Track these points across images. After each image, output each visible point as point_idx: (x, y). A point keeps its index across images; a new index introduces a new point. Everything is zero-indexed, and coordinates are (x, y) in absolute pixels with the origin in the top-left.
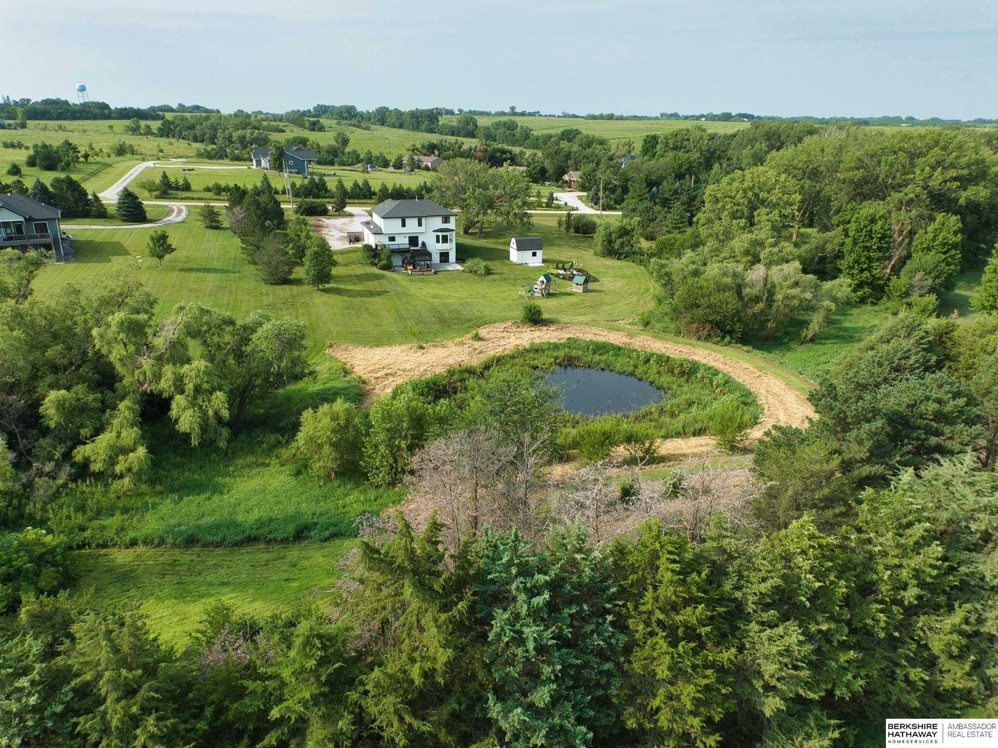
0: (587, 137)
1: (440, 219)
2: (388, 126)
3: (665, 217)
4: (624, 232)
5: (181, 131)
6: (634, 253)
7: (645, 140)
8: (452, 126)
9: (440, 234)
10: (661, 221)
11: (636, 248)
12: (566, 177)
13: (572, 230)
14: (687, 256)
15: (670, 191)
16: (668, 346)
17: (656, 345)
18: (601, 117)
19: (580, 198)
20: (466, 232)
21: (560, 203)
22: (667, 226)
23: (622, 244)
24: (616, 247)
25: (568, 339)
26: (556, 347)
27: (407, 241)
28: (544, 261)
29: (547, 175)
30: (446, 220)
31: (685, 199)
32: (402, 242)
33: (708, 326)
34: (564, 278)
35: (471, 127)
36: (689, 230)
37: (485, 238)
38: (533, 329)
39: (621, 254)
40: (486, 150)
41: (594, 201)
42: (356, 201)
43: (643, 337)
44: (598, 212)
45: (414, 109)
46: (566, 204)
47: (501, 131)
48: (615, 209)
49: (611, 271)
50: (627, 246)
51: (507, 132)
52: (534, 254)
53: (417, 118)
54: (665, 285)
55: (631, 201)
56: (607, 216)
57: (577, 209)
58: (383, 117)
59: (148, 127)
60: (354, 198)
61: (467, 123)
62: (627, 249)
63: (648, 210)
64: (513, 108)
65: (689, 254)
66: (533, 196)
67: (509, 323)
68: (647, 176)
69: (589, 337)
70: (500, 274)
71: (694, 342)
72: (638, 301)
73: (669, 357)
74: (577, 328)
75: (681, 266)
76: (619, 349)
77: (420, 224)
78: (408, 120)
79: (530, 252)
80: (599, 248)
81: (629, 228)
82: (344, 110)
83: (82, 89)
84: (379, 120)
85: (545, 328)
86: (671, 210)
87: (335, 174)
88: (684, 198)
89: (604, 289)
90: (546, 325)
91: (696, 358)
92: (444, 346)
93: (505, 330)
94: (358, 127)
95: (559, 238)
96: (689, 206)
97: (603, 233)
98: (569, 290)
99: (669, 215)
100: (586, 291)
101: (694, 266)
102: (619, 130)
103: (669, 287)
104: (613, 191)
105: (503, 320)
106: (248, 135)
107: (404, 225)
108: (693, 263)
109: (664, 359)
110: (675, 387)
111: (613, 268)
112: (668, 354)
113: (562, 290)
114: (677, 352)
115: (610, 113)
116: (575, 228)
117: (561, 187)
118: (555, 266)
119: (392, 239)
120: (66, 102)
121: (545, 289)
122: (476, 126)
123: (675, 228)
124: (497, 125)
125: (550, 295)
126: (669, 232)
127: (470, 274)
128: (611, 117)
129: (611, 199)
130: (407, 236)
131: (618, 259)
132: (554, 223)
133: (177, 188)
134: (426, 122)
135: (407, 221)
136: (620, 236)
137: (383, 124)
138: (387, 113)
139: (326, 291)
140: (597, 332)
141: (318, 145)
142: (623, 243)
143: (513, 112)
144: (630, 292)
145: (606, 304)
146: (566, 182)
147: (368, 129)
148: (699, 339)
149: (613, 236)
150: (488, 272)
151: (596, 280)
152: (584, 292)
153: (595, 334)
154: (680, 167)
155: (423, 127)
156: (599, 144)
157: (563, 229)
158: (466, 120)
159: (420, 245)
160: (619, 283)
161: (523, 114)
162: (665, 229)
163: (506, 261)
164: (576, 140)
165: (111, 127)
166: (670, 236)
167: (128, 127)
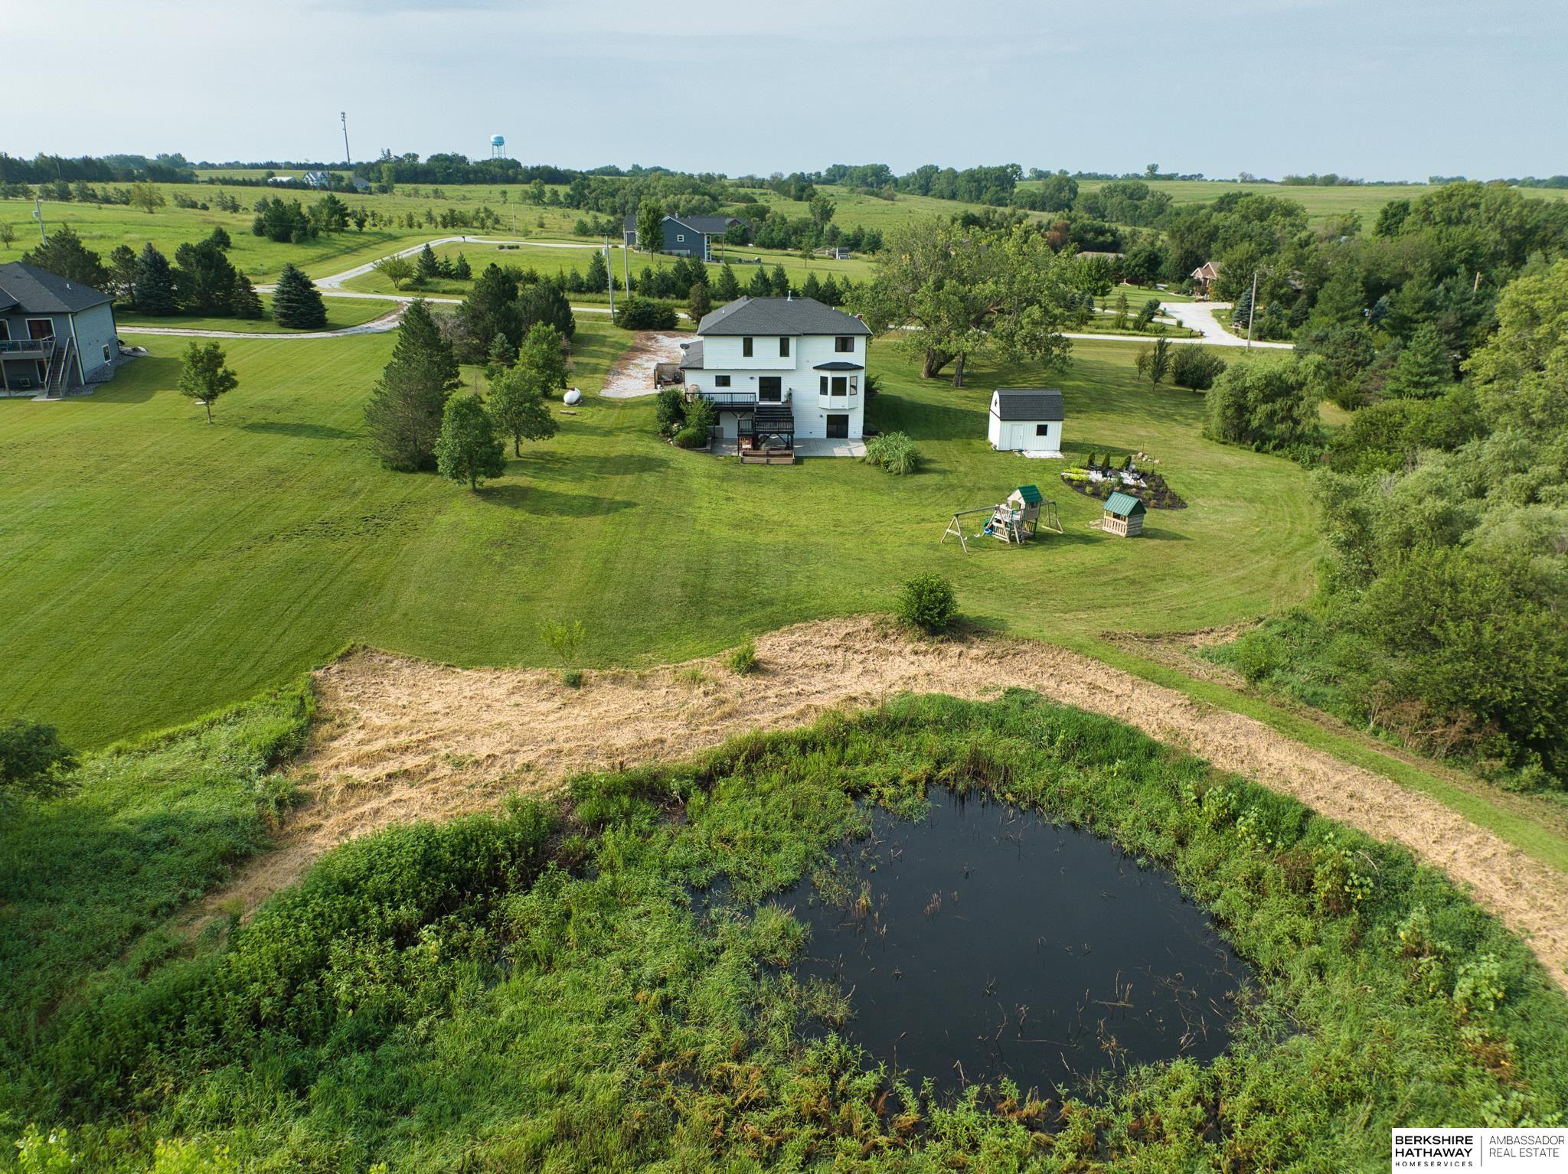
0: (1261, 201)
1: (831, 342)
2: (933, 196)
3: (1394, 359)
4: (1278, 389)
5: (597, 199)
6: (1300, 439)
7: (1385, 212)
8: (1034, 194)
9: (829, 375)
10: (1383, 367)
11: (1306, 427)
12: (1199, 274)
13: (1168, 378)
14: (1422, 470)
15: (1415, 301)
16: (1313, 765)
17: (1274, 755)
18: (1312, 181)
19: (1217, 314)
20: (932, 373)
21: (1166, 321)
22: (1397, 379)
23: (1271, 415)
24: (1255, 423)
25: (1011, 692)
26: (959, 716)
27: (755, 387)
28: (1065, 447)
29: (1163, 269)
30: (844, 344)
31: (1452, 319)
32: (746, 388)
33: (1465, 717)
34: (1096, 494)
35: (1065, 195)
36: (1453, 390)
37: (968, 387)
38: (923, 646)
39: (1265, 439)
40: (1067, 228)
41: (1241, 319)
43: (1237, 719)
44: (1244, 343)
45: (975, 167)
46: (1180, 324)
47: (1116, 200)
48: (1286, 338)
49: (1227, 482)
50: (1283, 420)
51: (1127, 202)
52: (1042, 431)
53: (978, 181)
54: (1347, 545)
55: (1319, 322)
56: (1263, 351)
57: (1201, 335)
58: (926, 182)
59: (555, 193)
61: (1060, 188)
62: (1281, 428)
63: (1354, 340)
64: (1153, 168)
65: (1431, 463)
66: (1112, 308)
67: (866, 623)
68: (1370, 272)
69: (1072, 694)
70: (944, 472)
71: (1408, 761)
72: (1275, 572)
73: (1308, 814)
74: (1048, 659)
75: (1402, 498)
76: (1152, 750)
77: (784, 352)
78: (962, 184)
79: (1032, 426)
80: (1216, 422)
81: (1293, 379)
82: (870, 172)
83: (499, 142)
84: (920, 187)
85: (955, 649)
86: (1412, 344)
87: (759, 261)
88: (1450, 317)
89: (1190, 529)
90: (962, 640)
91: (1409, 836)
92: (642, 683)
93: (845, 645)
94: (877, 195)
95: (1130, 393)
96: (1459, 337)
97: (1226, 387)
98: (1093, 526)
99: (1405, 354)
100: (1137, 533)
101: (1441, 504)
102: (1341, 202)
103: (1357, 552)
104: (1288, 300)
105: (852, 613)
106: (682, 203)
107: (748, 352)
108: (1440, 492)
109: (1289, 821)
110: (1298, 970)
111: (1237, 473)
112: (1306, 798)
113: (1076, 526)
114: (1341, 796)
115: (1329, 173)
116: (1176, 374)
117: (1185, 292)
118: (1086, 461)
119: (723, 381)
120: (464, 159)
121: (1020, 523)
122: (1075, 193)
123: (1417, 385)
124: (1110, 192)
125: (1036, 539)
126: (1399, 393)
127: (874, 470)
128: (1330, 181)
129: (1279, 317)
130: (757, 376)
131: (1258, 450)
132: (1130, 362)
133: (448, 275)
134: (993, 188)
135: (757, 343)
136: (1268, 399)
137: (926, 194)
138: (935, 176)
139: (488, 494)
140: (1101, 679)
141: (783, 219)
142: (1274, 413)
143: (1153, 174)
144: (1258, 542)
145: (1179, 577)
146: (1198, 282)
147: (891, 198)
148: (1428, 750)
149: (1251, 396)
150: (917, 466)
151: (1177, 503)
152: (1131, 535)
153: (1093, 687)
154: (1450, 254)
155: (986, 196)
156: (1283, 215)
157: (1146, 374)
158: (1060, 183)
159: (783, 399)
160: (1238, 516)
161: (1170, 177)
162: (1391, 385)
163: (977, 443)
164: (1237, 207)
165: (504, 193)
166: (1395, 403)
167: (526, 192)
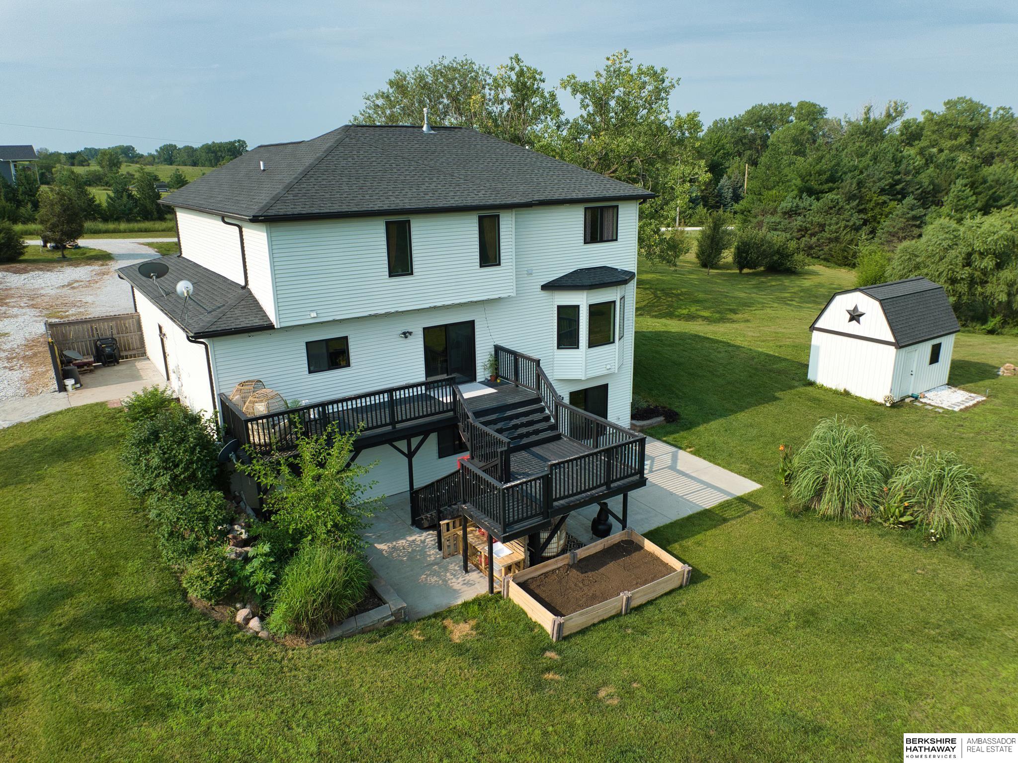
1: (577, 221)
9: (582, 300)
27: (416, 356)
42: (123, 226)
52: (935, 355)
58: (170, 156)
60: (118, 219)
77: (488, 254)
79: (927, 350)
107: (399, 261)
130: (417, 328)
135: (422, 237)
138: (176, 152)
